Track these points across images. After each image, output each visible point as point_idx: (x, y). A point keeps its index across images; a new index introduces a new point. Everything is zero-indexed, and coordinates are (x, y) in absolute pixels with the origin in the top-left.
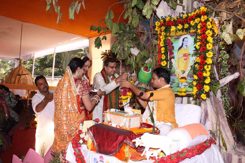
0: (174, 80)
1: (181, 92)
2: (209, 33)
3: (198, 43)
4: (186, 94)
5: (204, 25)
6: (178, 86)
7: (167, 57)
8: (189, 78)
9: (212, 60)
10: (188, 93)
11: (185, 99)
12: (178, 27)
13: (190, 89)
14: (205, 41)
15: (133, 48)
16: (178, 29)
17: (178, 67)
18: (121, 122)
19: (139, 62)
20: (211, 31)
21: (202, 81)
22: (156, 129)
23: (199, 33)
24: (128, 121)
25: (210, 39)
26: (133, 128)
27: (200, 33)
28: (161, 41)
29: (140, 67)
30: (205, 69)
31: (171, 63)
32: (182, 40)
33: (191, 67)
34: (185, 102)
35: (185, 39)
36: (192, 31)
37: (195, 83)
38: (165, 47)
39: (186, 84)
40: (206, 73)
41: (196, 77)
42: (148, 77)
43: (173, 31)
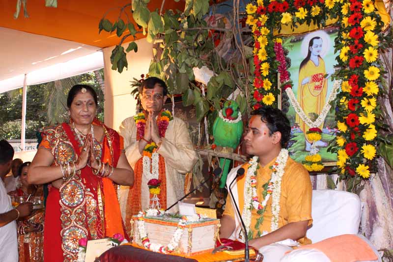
0: (295, 136)
1: (311, 163)
2: (368, 23)
3: (344, 48)
4: (323, 167)
5: (356, 7)
6: (304, 150)
7: (275, 84)
8: (327, 130)
9: (377, 86)
10: (326, 164)
11: (322, 179)
12: (298, 15)
13: (332, 156)
14: (359, 43)
15: (200, 68)
16: (298, 18)
17: (302, 106)
18: (171, 238)
19: (213, 98)
20: (372, 19)
21: (356, 136)
22: (252, 252)
23: (346, 26)
24: (187, 236)
25: (371, 37)
26: (198, 253)
27: (348, 26)
28: (259, 48)
29: (216, 111)
30: (363, 106)
31: (285, 98)
32: (308, 43)
33: (332, 103)
34: (322, 185)
35: (315, 41)
36: (330, 21)
37: (341, 141)
38: (270, 61)
39: (322, 144)
40: (366, 115)
41: (342, 127)
42: (234, 133)
43: (286, 24)
